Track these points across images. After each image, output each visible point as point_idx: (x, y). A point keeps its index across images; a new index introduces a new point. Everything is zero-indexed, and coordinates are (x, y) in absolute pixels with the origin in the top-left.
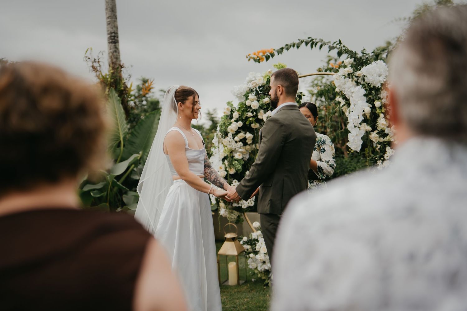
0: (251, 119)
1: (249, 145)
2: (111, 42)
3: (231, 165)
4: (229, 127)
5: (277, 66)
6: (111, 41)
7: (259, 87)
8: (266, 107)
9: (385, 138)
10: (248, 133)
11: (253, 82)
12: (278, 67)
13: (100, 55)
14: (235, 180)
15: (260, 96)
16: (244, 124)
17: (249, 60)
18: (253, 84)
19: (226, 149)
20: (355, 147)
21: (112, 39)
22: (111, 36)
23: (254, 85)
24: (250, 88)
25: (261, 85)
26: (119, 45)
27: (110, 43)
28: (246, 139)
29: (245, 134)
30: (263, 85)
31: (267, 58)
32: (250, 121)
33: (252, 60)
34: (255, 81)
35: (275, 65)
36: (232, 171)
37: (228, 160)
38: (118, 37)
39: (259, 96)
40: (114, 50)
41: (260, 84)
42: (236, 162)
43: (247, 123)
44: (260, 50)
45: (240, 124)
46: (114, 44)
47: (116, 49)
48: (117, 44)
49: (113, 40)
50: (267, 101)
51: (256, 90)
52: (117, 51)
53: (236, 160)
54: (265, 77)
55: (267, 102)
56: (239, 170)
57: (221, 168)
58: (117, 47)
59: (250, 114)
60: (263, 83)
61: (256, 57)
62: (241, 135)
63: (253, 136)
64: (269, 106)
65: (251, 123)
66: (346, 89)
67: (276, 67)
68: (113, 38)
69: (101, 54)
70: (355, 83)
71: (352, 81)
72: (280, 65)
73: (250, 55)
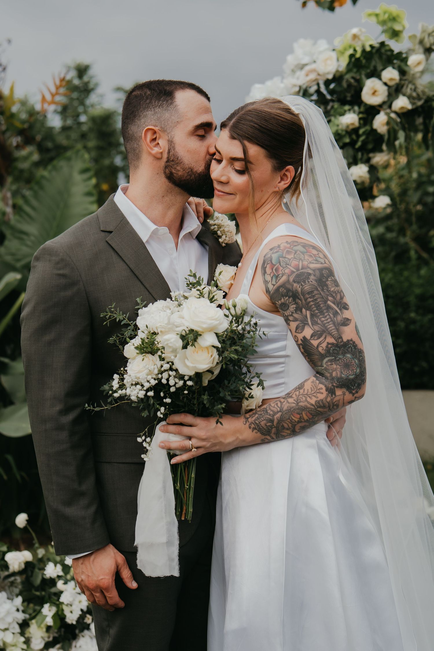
5: (377, 15)
7: (327, 83)
11: (307, 68)
12: (381, 18)
15: (329, 107)
18: (307, 75)
23: (312, 76)
24: (300, 87)
25: (330, 77)
30: (338, 75)
34: (313, 66)
35: (370, 15)
39: (326, 108)
41: (328, 73)
50: (353, 124)
51: (318, 92)
54: (342, 53)
55: (351, 127)
60: (337, 71)
64: (358, 136)
67: (374, 18)
72: (385, 13)
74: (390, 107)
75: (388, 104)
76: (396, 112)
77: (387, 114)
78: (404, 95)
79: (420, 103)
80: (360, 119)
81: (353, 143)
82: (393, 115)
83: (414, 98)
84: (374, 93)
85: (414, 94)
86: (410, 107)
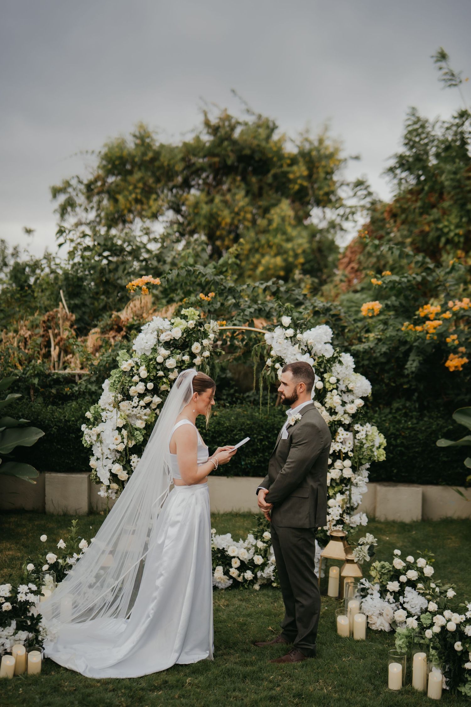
0: (164, 380)
3: (131, 436)
4: (133, 388)
9: (334, 416)
10: (155, 396)
11: (166, 333)
14: (135, 455)
15: (172, 350)
16: (155, 386)
18: (166, 336)
19: (123, 415)
23: (169, 337)
28: (152, 403)
29: (152, 397)
32: (163, 382)
34: (170, 333)
36: (131, 444)
37: (128, 429)
41: (177, 337)
42: (138, 432)
43: (160, 385)
53: (137, 429)
56: (139, 441)
57: (116, 439)
59: (161, 373)
62: (147, 399)
63: (160, 399)
66: (289, 356)
70: (300, 351)
71: (299, 348)
75: (201, 353)
76: (204, 357)
77: (200, 357)
80: (189, 359)
84: (197, 348)
86: (209, 356)
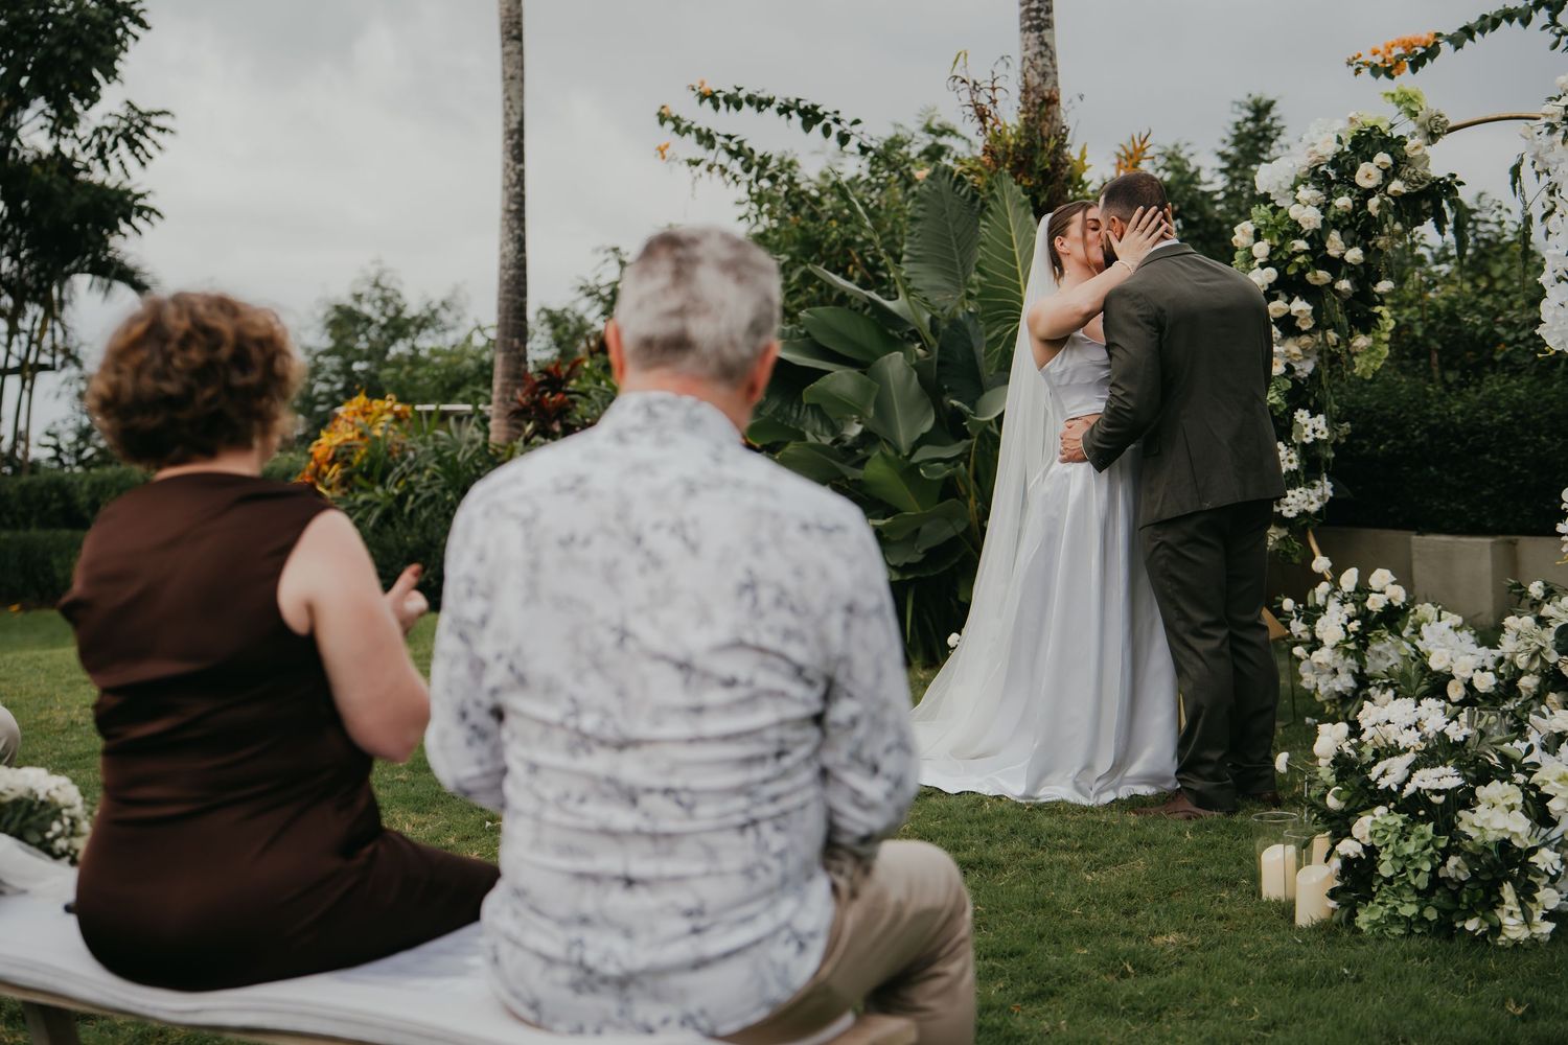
0: (1300, 259)
1: (1307, 332)
2: (1029, 29)
5: (1393, 95)
6: (1028, 23)
8: (1347, 223)
10: (1297, 298)
11: (1310, 149)
12: (1397, 98)
13: (1000, 70)
16: (1282, 274)
17: (1358, 71)
18: (1309, 156)
20: (1560, 340)
21: (1031, 19)
22: (1029, 10)
23: (1314, 157)
26: (1052, 36)
27: (1024, 30)
28: (1296, 318)
29: (1289, 303)
31: (1417, 63)
32: (1299, 264)
33: (1366, 71)
34: (1316, 147)
35: (1386, 95)
38: (1049, 10)
40: (1037, 49)
41: (1327, 155)
43: (1292, 271)
44: (1391, 39)
45: (1271, 274)
46: (1037, 34)
47: (1043, 48)
48: (1046, 32)
49: (1035, 22)
50: (1346, 207)
51: (1325, 173)
52: (1048, 53)
58: (1047, 40)
59: (1301, 245)
61: (1378, 60)
62: (1277, 307)
63: (1311, 308)
64: (1358, 219)
65: (1302, 272)
67: (1389, 99)
68: (1033, 14)
69: (1002, 65)
72: (1401, 93)
73: (1360, 56)
74: (1386, 189)
75: (1382, 188)
76: (1389, 196)
77: (1381, 198)
78: (1402, 179)
79: (1421, 187)
80: (1354, 202)
81: (1352, 226)
82: (1386, 199)
83: (1414, 182)
84: (1368, 176)
85: (1414, 178)
86: (1404, 191)
